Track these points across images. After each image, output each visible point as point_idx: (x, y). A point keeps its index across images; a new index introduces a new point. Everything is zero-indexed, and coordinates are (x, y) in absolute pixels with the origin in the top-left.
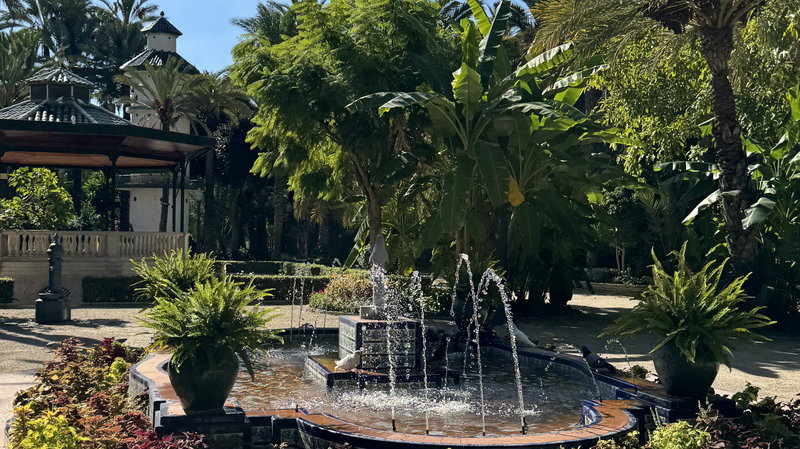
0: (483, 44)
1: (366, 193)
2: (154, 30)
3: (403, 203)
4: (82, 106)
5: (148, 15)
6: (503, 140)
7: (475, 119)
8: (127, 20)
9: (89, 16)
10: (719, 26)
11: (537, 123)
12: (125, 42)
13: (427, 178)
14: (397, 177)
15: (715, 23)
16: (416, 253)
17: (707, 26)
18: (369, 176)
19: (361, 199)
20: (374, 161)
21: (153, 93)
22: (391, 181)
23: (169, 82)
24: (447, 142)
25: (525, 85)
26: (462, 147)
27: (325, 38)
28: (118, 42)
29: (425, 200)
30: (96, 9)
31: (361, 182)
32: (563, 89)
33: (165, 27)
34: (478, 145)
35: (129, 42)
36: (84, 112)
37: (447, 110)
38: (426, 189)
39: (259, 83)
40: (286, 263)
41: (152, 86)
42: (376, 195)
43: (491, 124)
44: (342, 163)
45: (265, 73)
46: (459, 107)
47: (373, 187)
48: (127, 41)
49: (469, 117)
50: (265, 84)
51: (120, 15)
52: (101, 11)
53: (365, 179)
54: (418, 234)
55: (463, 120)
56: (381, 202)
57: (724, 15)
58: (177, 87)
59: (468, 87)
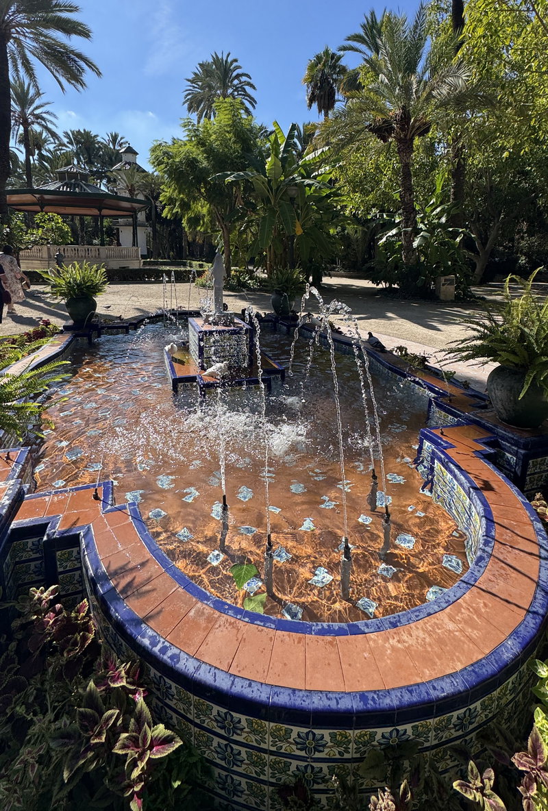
0: (282, 148)
1: (222, 228)
2: (125, 152)
3: (241, 233)
4: (84, 184)
5: (124, 145)
6: (292, 199)
7: (278, 189)
8: (114, 148)
9: (97, 146)
10: (408, 138)
11: (308, 192)
12: (113, 158)
13: (252, 221)
14: (238, 220)
15: (405, 136)
16: (247, 258)
17: (401, 138)
18: (223, 219)
19: (220, 231)
20: (225, 211)
21: (125, 182)
22: (234, 222)
23: (133, 176)
24: (263, 201)
25: (303, 171)
26: (271, 203)
27: (198, 143)
28: (110, 158)
29: (251, 232)
30: (99, 142)
31: (219, 222)
32: (321, 174)
33: (130, 150)
34: (279, 203)
35: (115, 158)
36: (85, 187)
37: (263, 183)
38: (252, 226)
39: (163, 166)
40: (188, 261)
41: (125, 178)
42: (226, 229)
43: (286, 191)
44: (209, 212)
45: (165, 161)
46: (269, 181)
47: (225, 225)
48: (114, 157)
49: (274, 188)
50: (166, 167)
51: (111, 146)
52: (102, 143)
53: (221, 220)
54: (248, 249)
55: (271, 189)
56: (230, 232)
57: (411, 131)
58: (137, 178)
59: (274, 169)
